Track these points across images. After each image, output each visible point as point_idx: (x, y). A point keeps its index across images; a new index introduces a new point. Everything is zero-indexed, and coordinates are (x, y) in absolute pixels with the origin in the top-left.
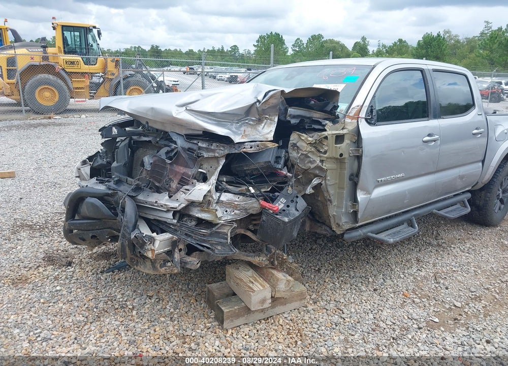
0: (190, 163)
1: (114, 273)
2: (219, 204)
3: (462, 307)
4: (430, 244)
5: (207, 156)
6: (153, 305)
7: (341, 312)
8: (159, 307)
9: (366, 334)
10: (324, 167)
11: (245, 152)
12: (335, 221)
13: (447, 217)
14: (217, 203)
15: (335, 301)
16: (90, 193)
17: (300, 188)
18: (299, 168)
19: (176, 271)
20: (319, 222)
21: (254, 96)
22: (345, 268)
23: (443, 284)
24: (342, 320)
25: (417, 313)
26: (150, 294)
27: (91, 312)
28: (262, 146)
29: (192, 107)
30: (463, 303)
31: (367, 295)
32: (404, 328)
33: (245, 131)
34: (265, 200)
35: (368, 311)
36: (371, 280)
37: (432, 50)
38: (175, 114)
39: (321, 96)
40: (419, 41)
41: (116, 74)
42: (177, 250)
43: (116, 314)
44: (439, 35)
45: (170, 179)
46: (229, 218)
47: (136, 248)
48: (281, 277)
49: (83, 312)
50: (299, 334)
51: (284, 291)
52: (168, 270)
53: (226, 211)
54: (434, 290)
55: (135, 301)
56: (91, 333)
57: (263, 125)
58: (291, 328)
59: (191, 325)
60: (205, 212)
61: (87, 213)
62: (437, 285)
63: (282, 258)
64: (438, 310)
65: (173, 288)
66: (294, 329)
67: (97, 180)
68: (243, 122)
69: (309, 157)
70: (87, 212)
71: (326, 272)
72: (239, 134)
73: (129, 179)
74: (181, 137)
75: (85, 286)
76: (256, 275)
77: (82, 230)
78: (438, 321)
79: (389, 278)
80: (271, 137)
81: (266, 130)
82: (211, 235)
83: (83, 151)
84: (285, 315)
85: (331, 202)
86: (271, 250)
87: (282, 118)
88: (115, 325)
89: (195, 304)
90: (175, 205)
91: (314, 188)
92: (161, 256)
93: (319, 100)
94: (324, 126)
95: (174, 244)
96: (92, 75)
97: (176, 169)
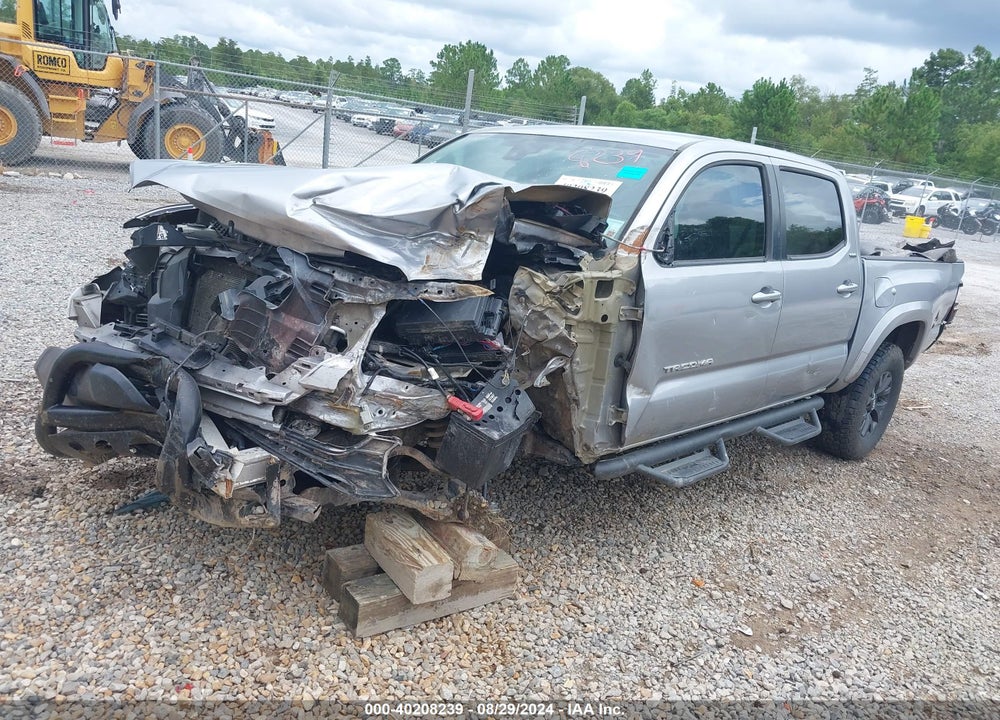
0: (315, 312)
1: (134, 515)
2: (367, 398)
3: (795, 609)
4: (744, 487)
5: (349, 301)
6: (215, 585)
7: (579, 612)
8: (226, 589)
9: (623, 655)
10: (572, 339)
11: (427, 301)
12: (581, 440)
13: (780, 442)
14: (363, 395)
15: (568, 589)
16: (102, 355)
17: (524, 374)
18: (527, 338)
19: (272, 524)
20: (550, 438)
21: (451, 192)
22: (590, 527)
23: (764, 565)
24: (580, 627)
25: (716, 617)
26: (210, 561)
27: (85, 595)
28: (461, 292)
29: (326, 200)
30: (796, 602)
31: (627, 581)
32: (692, 645)
33: (428, 257)
34: (457, 394)
35: (628, 612)
36: (635, 551)
37: (770, 111)
38: (292, 212)
39: (576, 201)
40: (747, 92)
41: (147, 94)
42: (276, 484)
43: (137, 601)
44: (783, 85)
45: (273, 342)
46: (384, 426)
47: (196, 475)
48: (473, 540)
49: (68, 595)
50: (499, 652)
51: (477, 570)
52: (256, 522)
53: (380, 412)
54: (747, 575)
55: (179, 575)
56: (85, 637)
57: (464, 248)
58: (485, 639)
59: (292, 627)
60: (339, 410)
61: (92, 396)
62: (753, 567)
63: (479, 506)
64: (753, 613)
65: (256, 552)
66: (490, 640)
67: (115, 328)
68: (424, 239)
69: (546, 318)
70: (91, 392)
71: (553, 531)
72: (417, 264)
73: (185, 332)
74: (301, 260)
75: (71, 541)
76: (425, 536)
77: (76, 429)
78: (751, 634)
79: (668, 549)
80: (477, 274)
81: (469, 260)
82: (348, 458)
83: (68, 251)
84: (475, 614)
85: (578, 405)
86: (456, 489)
87: (502, 240)
88: (135, 622)
89: (300, 586)
90: (278, 393)
91: (549, 376)
92: (242, 492)
93: (573, 211)
94: (577, 260)
95: (272, 471)
96: (93, 89)
97: (285, 323)
